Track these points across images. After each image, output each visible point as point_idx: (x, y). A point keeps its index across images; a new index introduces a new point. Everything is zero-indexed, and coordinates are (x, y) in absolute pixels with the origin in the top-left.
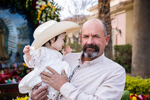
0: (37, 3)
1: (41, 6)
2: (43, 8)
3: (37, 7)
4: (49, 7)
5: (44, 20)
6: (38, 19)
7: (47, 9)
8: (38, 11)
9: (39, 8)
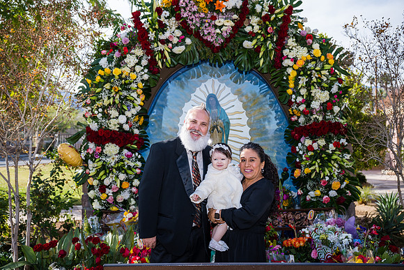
0: (286, 52)
1: (295, 60)
2: (300, 63)
3: (286, 62)
5: (303, 92)
6: (290, 91)
7: (311, 65)
8: (290, 71)
9: (291, 63)
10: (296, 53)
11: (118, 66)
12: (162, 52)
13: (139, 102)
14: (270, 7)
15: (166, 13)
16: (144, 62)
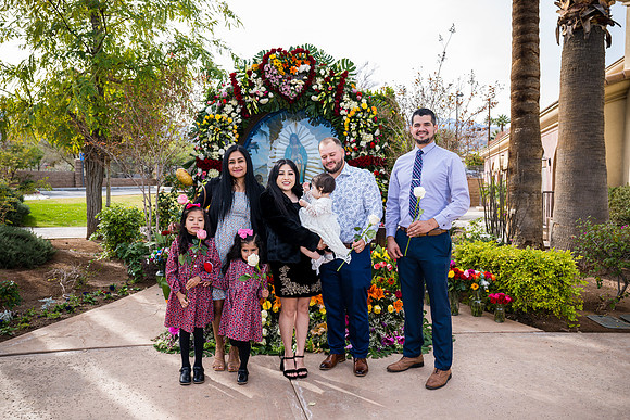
0: (342, 104)
1: (349, 110)
2: (352, 113)
3: (343, 112)
4: (363, 111)
5: (354, 134)
6: (345, 133)
7: (359, 115)
8: (345, 118)
9: (346, 113)
10: (349, 105)
11: (219, 113)
12: (251, 103)
13: (234, 138)
14: (331, 71)
15: (254, 75)
16: (238, 110)
